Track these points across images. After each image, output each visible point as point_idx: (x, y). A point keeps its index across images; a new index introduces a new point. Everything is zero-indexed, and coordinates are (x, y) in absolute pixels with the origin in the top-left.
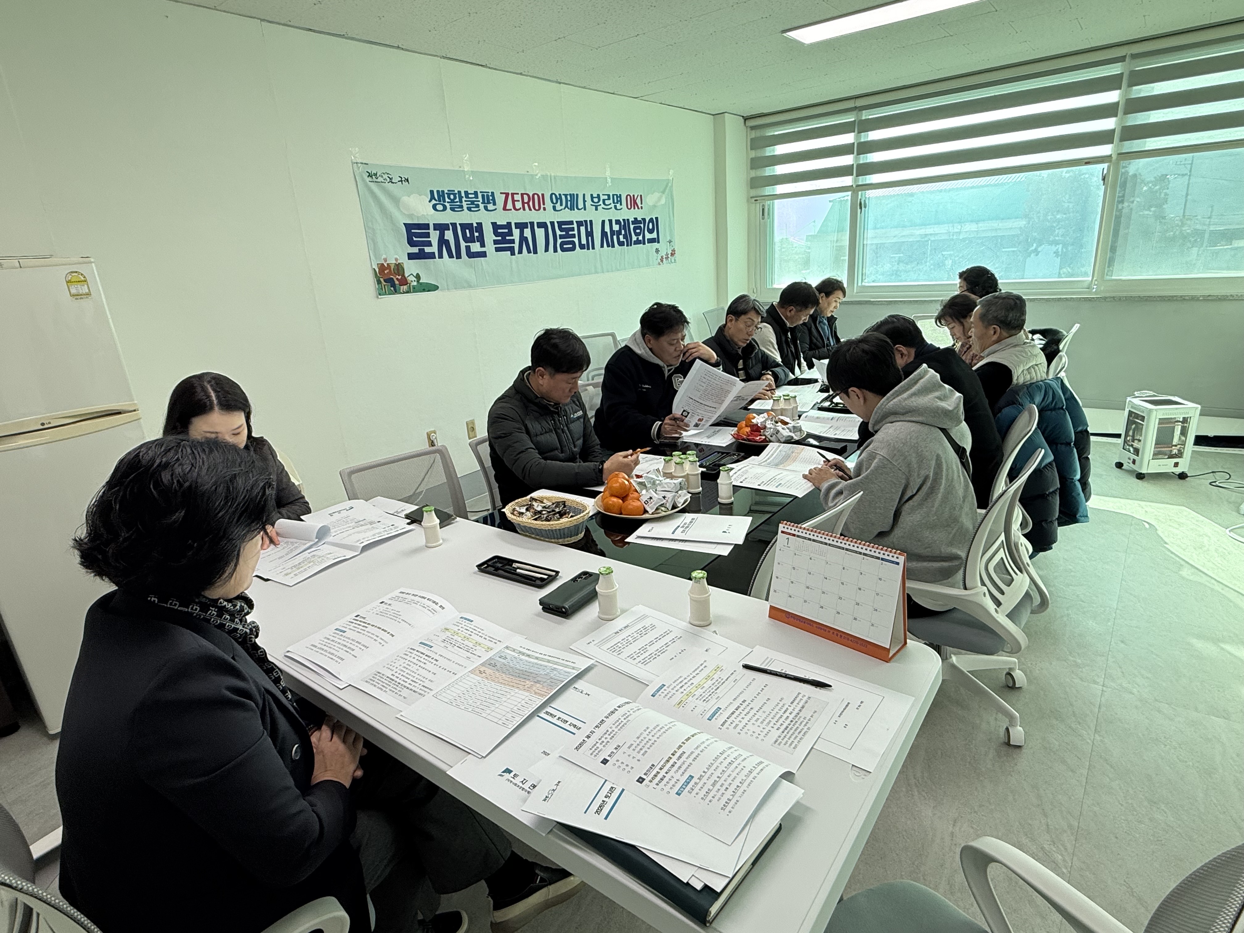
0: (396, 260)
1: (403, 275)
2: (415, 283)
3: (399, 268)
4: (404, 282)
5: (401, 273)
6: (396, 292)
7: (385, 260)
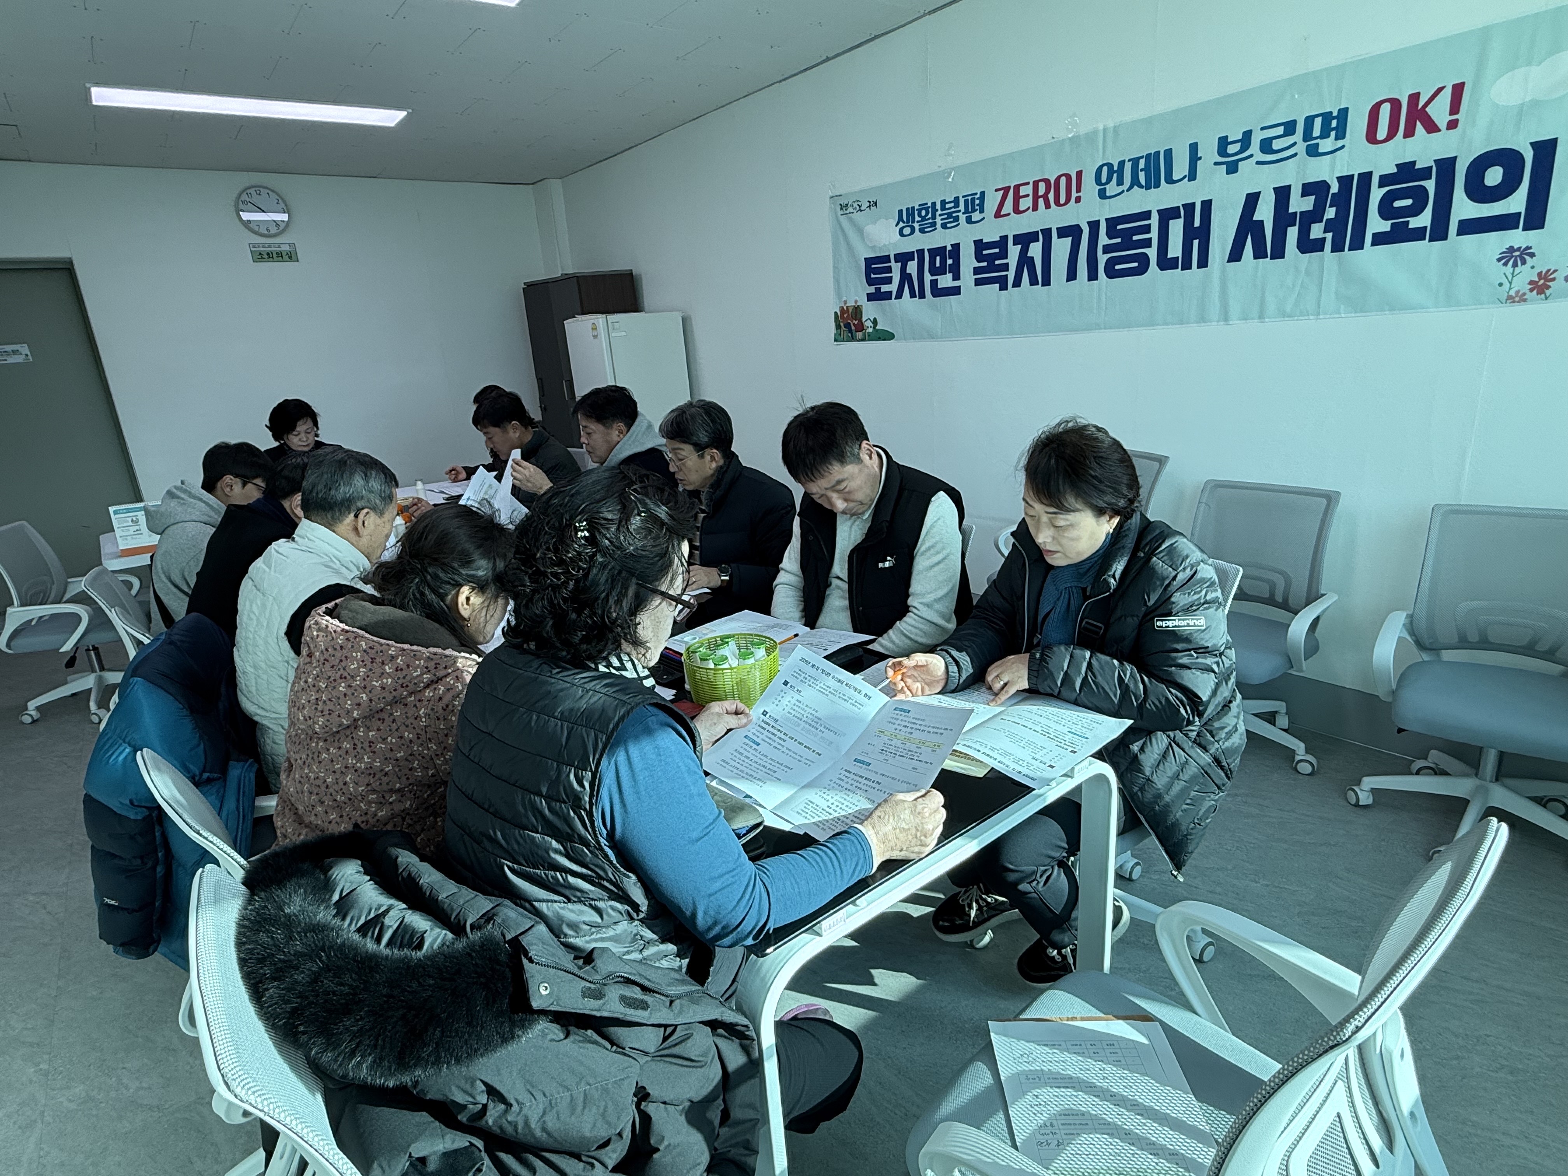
0: (856, 302)
1: (860, 319)
2: (871, 330)
3: (857, 311)
4: (861, 327)
5: (859, 316)
6: (853, 339)
7: (845, 302)
